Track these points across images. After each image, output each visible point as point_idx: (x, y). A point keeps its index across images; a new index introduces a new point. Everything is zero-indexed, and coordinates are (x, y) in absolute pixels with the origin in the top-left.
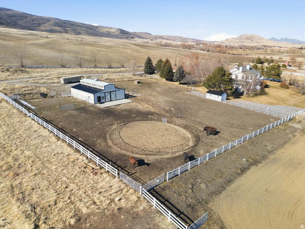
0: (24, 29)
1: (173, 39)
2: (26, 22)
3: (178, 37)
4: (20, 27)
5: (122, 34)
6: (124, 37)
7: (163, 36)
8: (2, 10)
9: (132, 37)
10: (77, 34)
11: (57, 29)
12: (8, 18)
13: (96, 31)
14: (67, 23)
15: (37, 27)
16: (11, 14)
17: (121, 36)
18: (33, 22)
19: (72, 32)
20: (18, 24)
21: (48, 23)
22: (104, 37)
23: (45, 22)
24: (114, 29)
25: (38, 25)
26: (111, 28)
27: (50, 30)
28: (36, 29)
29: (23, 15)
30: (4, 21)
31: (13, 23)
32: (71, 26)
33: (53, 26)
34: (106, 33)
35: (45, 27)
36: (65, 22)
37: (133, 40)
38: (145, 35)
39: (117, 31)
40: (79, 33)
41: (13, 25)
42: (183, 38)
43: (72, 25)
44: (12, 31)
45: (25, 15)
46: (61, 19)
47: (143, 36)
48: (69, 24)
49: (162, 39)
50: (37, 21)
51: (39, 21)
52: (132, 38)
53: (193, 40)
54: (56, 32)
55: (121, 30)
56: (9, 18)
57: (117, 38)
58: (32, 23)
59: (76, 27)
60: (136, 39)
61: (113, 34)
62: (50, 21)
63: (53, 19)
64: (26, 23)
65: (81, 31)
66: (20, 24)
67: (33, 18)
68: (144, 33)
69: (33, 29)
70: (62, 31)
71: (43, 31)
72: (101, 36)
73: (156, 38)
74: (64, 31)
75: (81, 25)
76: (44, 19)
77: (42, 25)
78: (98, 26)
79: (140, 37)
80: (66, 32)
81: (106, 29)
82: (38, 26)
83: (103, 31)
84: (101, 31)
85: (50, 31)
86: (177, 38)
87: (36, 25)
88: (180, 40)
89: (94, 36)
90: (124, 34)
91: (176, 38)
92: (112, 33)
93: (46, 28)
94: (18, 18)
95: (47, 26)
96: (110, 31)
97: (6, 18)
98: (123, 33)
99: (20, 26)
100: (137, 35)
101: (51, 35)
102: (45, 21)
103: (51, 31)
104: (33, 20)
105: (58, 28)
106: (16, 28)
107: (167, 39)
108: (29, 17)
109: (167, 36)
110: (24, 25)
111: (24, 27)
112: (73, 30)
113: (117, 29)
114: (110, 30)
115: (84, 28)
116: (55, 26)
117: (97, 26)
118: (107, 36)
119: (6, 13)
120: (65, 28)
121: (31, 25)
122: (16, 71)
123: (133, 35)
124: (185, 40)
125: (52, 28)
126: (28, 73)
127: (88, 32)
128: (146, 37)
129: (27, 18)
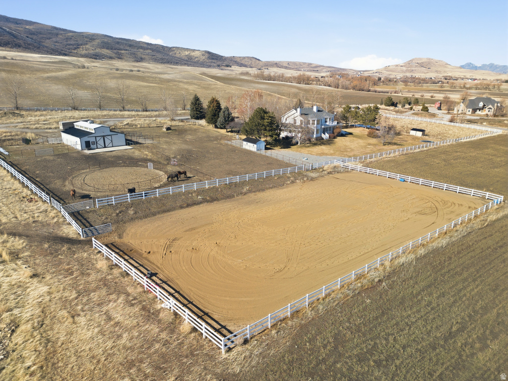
0: (51, 54)
1: (296, 67)
2: (56, 42)
3: (306, 63)
4: (45, 51)
5: (210, 61)
6: (215, 65)
7: (280, 62)
8: (19, 24)
9: (228, 64)
10: (137, 61)
11: (105, 52)
12: (28, 37)
13: (168, 55)
14: (123, 44)
16: (33, 30)
18: (67, 41)
19: (130, 58)
20: (44, 46)
21: (91, 44)
22: (182, 65)
23: (87, 41)
24: (198, 52)
25: (75, 46)
26: (194, 50)
27: (94, 55)
28: (71, 52)
29: (52, 30)
30: (21, 42)
31: (35, 44)
32: (128, 48)
33: (99, 48)
34: (185, 59)
35: (86, 50)
36: (120, 41)
37: (228, 70)
38: (249, 60)
39: (203, 55)
40: (141, 58)
41: (35, 47)
42: (313, 66)
43: (130, 46)
44: (32, 57)
45: (55, 31)
46: (114, 37)
47: (246, 63)
48: (126, 44)
49: (278, 67)
50: (74, 41)
51: (77, 41)
52: (227, 66)
53: (329, 69)
54: (103, 58)
55: (209, 53)
56: (30, 36)
57: (202, 67)
58: (65, 43)
59: (135, 50)
60: (233, 68)
61: (196, 59)
62: (94, 39)
63: (100, 36)
64: (56, 44)
65: (143, 56)
66: (46, 45)
67: (68, 36)
68: (248, 57)
69: (66, 53)
70: (114, 55)
71: (82, 56)
72: (177, 63)
73: (267, 65)
75: (145, 46)
76: (86, 37)
77: (82, 47)
78: (173, 47)
79: (241, 64)
80: (120, 57)
81: (186, 52)
82: (75, 49)
83: (180, 55)
84: (178, 55)
85: (94, 57)
86: (304, 66)
87: (71, 47)
88: (308, 69)
89: (164, 63)
90: (215, 59)
91: (301, 65)
92: (196, 58)
93: (87, 52)
94: (45, 36)
95: (90, 48)
96: (191, 56)
97: (24, 36)
98: (213, 59)
99: (45, 49)
100: (236, 62)
101: (93, 62)
102: (86, 39)
103: (96, 57)
104: (67, 39)
105: (107, 51)
106: (39, 53)
107: (286, 68)
108: (62, 34)
109: (287, 62)
110: (53, 47)
111: (53, 50)
112: (131, 54)
113: (204, 51)
114: (193, 54)
115: (149, 51)
116: (103, 47)
117: (171, 48)
118: (186, 64)
119: (26, 28)
120: (119, 51)
121: (63, 48)
122: (5, 114)
123: (230, 62)
124: (316, 68)
125: (97, 51)
126: (22, 116)
127: (155, 57)
128: (251, 64)
129: (59, 36)
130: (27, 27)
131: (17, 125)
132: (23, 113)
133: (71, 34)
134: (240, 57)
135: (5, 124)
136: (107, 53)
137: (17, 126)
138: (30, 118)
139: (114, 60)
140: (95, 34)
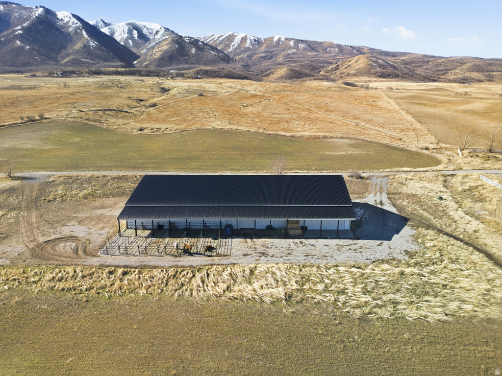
0: (423, 81)
2: (426, 69)
11: (475, 76)
12: (405, 68)
14: (495, 65)
15: (443, 75)
16: (408, 60)
18: (436, 67)
21: (461, 68)
23: (456, 66)
25: (444, 72)
27: (462, 80)
28: (439, 78)
29: (423, 58)
30: (399, 72)
31: (410, 73)
33: (469, 71)
35: (455, 75)
36: (491, 62)
41: (409, 76)
45: (426, 59)
46: (485, 58)
50: (444, 67)
51: (446, 66)
54: (472, 82)
58: (435, 69)
62: (465, 63)
63: (470, 59)
64: (426, 71)
66: (418, 73)
67: (439, 62)
69: (435, 79)
70: (484, 78)
71: (450, 81)
74: (486, 78)
76: (456, 62)
77: (450, 72)
80: (490, 79)
87: (440, 72)
93: (455, 77)
94: (417, 65)
95: (459, 73)
99: (418, 77)
101: (466, 87)
102: (456, 64)
103: (464, 81)
104: (437, 65)
106: (413, 80)
108: (432, 61)
110: (423, 74)
111: (424, 77)
116: (473, 70)
120: (491, 73)
121: (433, 74)
129: (429, 63)
130: (402, 58)
133: (441, 60)
136: (477, 76)
139: (483, 83)
140: (464, 57)
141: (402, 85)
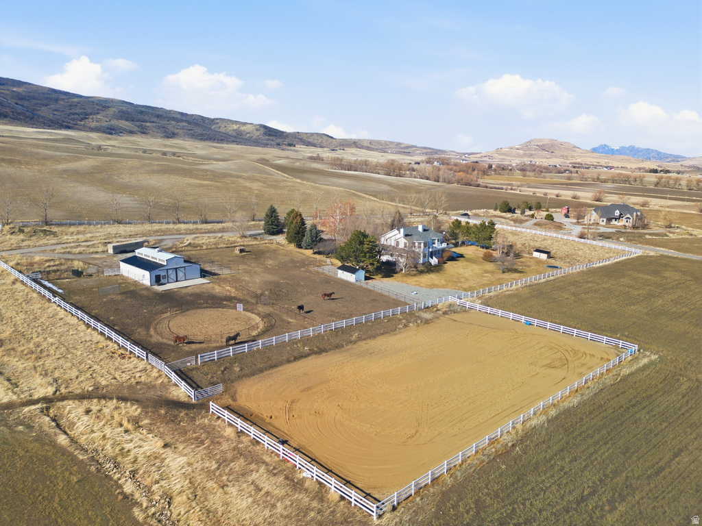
0: (50, 127)
1: (381, 147)
2: (56, 110)
3: (393, 142)
4: (41, 122)
5: (267, 137)
6: (273, 143)
7: (360, 140)
8: (4, 84)
9: (291, 142)
10: (168, 137)
11: (124, 125)
12: (17, 104)
13: (210, 129)
14: (147, 113)
15: (80, 121)
16: (23, 94)
17: (266, 139)
18: (70, 109)
19: (157, 132)
20: (39, 116)
21: (104, 113)
22: (228, 142)
23: (98, 110)
24: (251, 126)
25: (82, 116)
26: (245, 124)
27: (108, 128)
28: (76, 124)
29: (49, 94)
30: (7, 110)
31: (27, 113)
32: (155, 119)
33: (115, 119)
34: (233, 135)
35: (97, 122)
36: (143, 109)
37: (291, 150)
38: (319, 138)
39: (257, 130)
40: (174, 134)
41: (27, 117)
42: (402, 146)
43: (158, 117)
44: (24, 132)
45: (54, 96)
46: (136, 104)
47: (315, 142)
48: (152, 114)
49: (358, 147)
50: (81, 109)
51: (84, 109)
52: (290, 145)
53: (425, 151)
54: (121, 133)
55: (265, 127)
56: (19, 102)
57: (256, 146)
58: (68, 112)
59: (166, 122)
60: (298, 147)
61: (248, 135)
62: (108, 107)
63: (117, 103)
64: (56, 113)
65: (176, 131)
66: (42, 114)
67: (73, 102)
68: (317, 134)
69: (70, 125)
70: (136, 129)
71: (92, 130)
72: (222, 141)
74: (139, 129)
75: (179, 116)
76: (97, 104)
77: (91, 117)
78: (217, 119)
79: (309, 142)
80: (144, 131)
81: (234, 126)
82: (82, 120)
83: (226, 130)
84: (222, 130)
85: (108, 131)
86: (391, 146)
87: (77, 116)
88: (396, 150)
89: (205, 140)
90: (274, 135)
91: (387, 145)
92: (247, 133)
93: (98, 124)
94: (40, 102)
95: (102, 119)
96: (241, 130)
97: (12, 102)
98: (270, 135)
99: (41, 120)
100: (301, 139)
101: (109, 139)
102: (97, 107)
103: (111, 131)
104: (70, 106)
105: (127, 123)
106: (33, 125)
107: (368, 148)
108: (63, 99)
109: (368, 140)
110: (51, 116)
111: (51, 121)
112: (159, 127)
113: (258, 125)
114: (243, 128)
115: (184, 124)
116: (121, 118)
117: (214, 119)
118: (234, 141)
119: (13, 91)
120: (143, 123)
121: (66, 118)
122: (35, 232)
123: (293, 140)
124: (406, 150)
125: (113, 123)
126: (55, 234)
127: (192, 132)
128: (322, 142)
129: (59, 102)
130: (15, 89)
131: (53, 247)
132: (55, 229)
133: (76, 100)
134: (307, 134)
135: (39, 246)
136: (126, 126)
137: (55, 250)
138: (66, 237)
139: (135, 135)
140: (109, 99)
141: (10, 131)
